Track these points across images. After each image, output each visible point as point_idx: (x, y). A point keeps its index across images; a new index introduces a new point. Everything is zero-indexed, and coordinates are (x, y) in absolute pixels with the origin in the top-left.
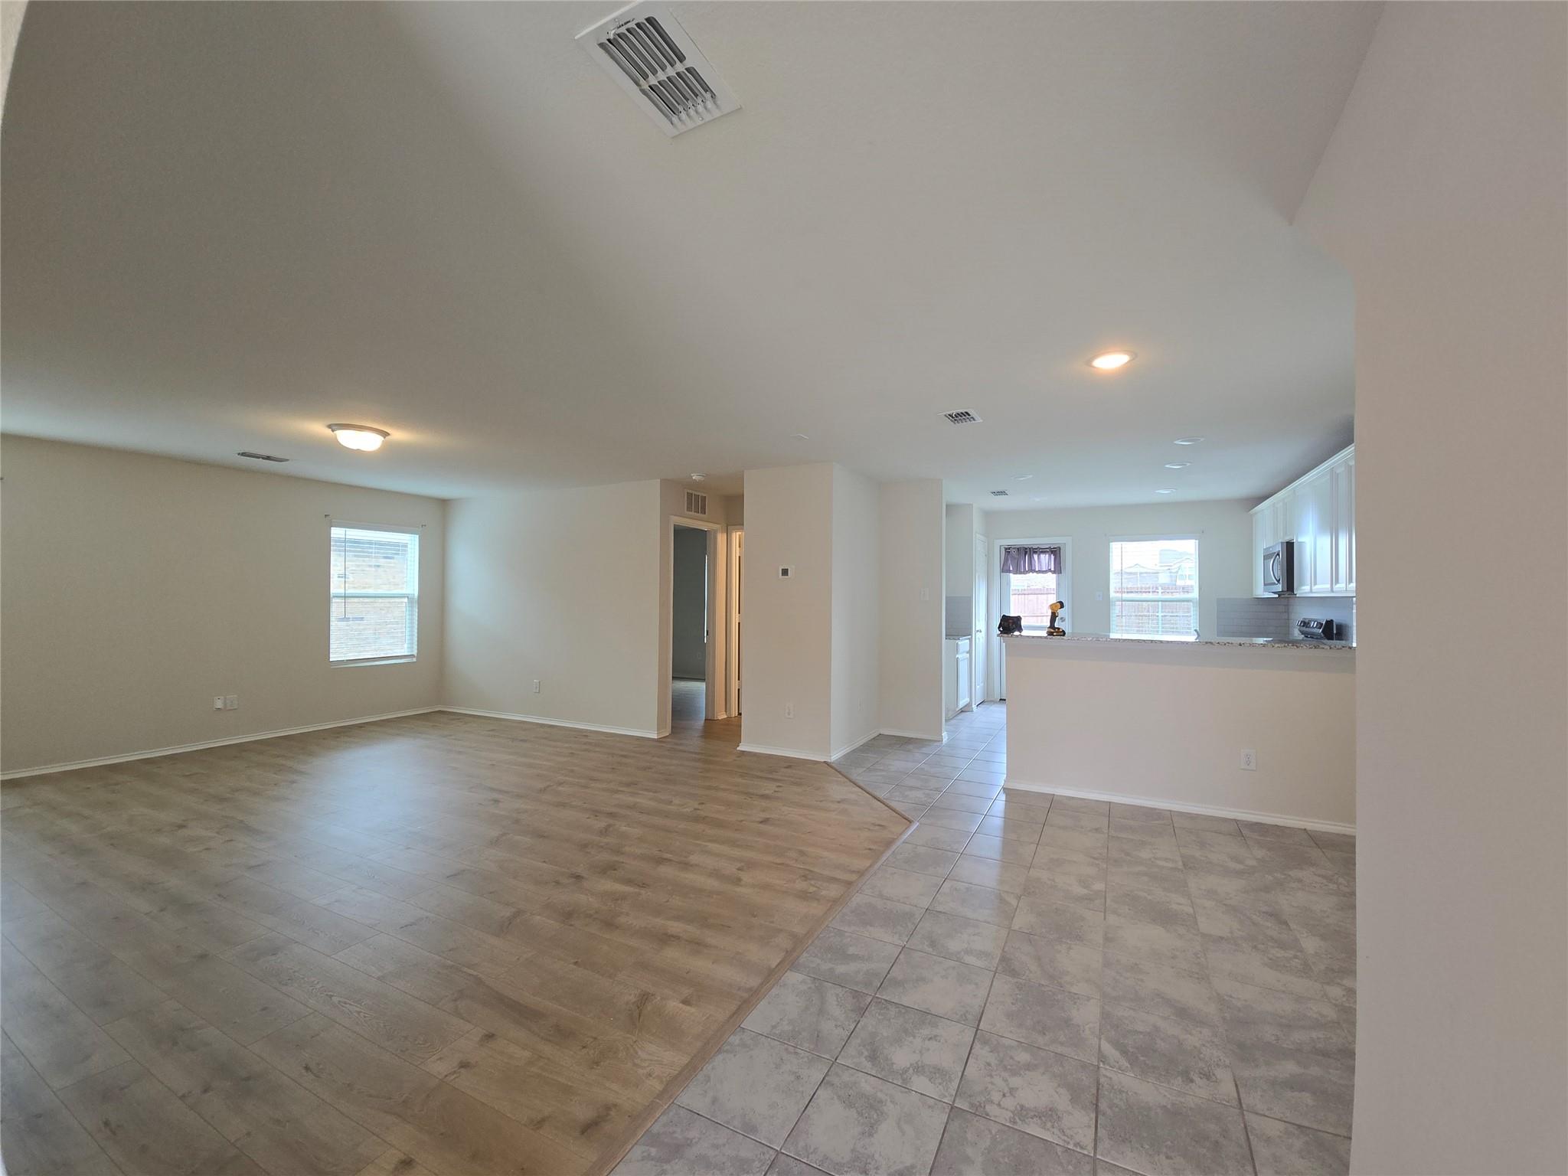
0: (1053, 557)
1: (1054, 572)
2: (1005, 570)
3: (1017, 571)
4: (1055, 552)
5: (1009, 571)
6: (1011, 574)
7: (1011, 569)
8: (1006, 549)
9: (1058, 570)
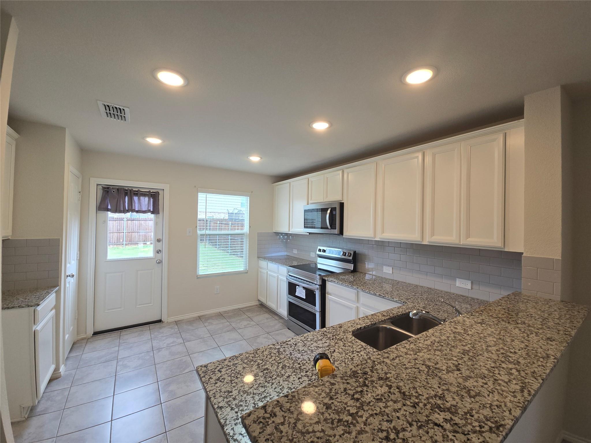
0: (152, 200)
1: (153, 213)
2: (102, 207)
3: (116, 210)
4: (154, 196)
5: (108, 210)
6: (109, 213)
7: (109, 207)
8: (104, 188)
9: (155, 211)
